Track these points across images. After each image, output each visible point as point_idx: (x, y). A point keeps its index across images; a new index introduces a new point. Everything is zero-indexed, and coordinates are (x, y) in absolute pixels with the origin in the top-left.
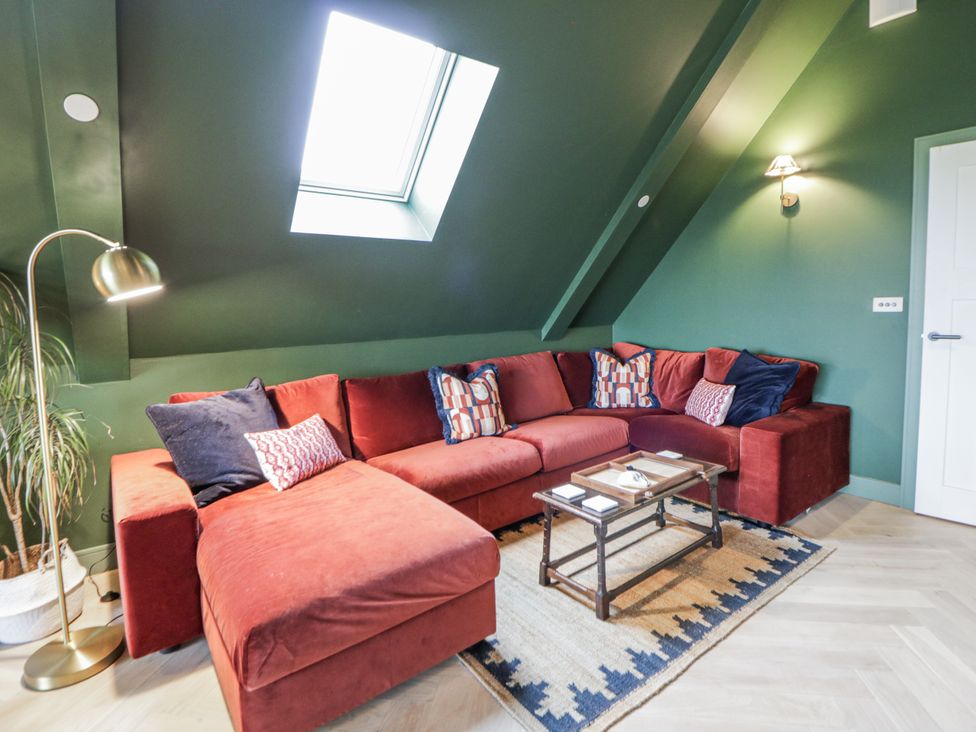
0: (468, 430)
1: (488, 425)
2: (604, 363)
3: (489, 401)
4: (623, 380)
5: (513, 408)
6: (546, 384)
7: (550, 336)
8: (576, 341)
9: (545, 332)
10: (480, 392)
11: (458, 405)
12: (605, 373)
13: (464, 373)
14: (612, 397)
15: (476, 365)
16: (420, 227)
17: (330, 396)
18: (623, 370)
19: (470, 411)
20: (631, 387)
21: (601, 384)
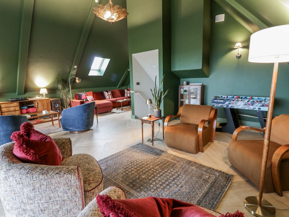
0: (108, 98)
1: (110, 97)
2: (126, 91)
3: (110, 95)
4: (128, 93)
5: (113, 95)
6: (118, 93)
7: (118, 88)
8: (122, 88)
9: (118, 87)
10: (109, 94)
11: (107, 95)
12: (126, 92)
13: (107, 92)
14: (127, 95)
15: (108, 91)
16: (102, 74)
17: (92, 94)
18: (128, 92)
19: (108, 96)
20: (129, 94)
21: (126, 94)
